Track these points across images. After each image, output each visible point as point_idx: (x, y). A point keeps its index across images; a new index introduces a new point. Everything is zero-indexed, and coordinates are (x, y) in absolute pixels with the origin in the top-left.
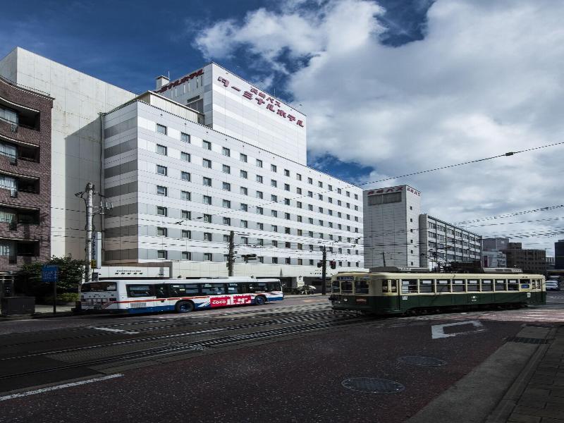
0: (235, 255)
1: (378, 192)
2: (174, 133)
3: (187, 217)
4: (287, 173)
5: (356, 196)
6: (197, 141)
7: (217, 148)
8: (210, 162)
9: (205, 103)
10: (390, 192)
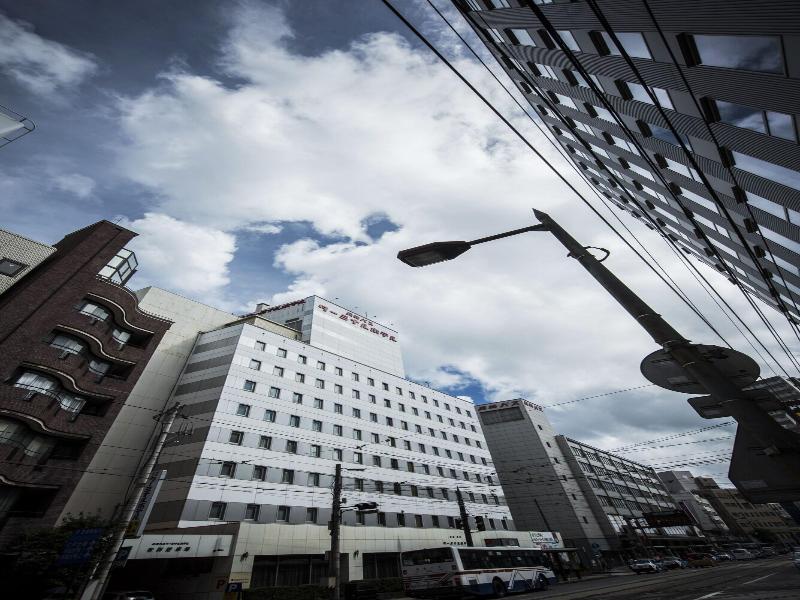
0: (343, 505)
1: (490, 407)
2: (272, 349)
3: (266, 446)
4: (386, 386)
5: (468, 413)
6: (293, 356)
7: (312, 362)
8: (303, 376)
9: (304, 324)
10: (505, 407)
